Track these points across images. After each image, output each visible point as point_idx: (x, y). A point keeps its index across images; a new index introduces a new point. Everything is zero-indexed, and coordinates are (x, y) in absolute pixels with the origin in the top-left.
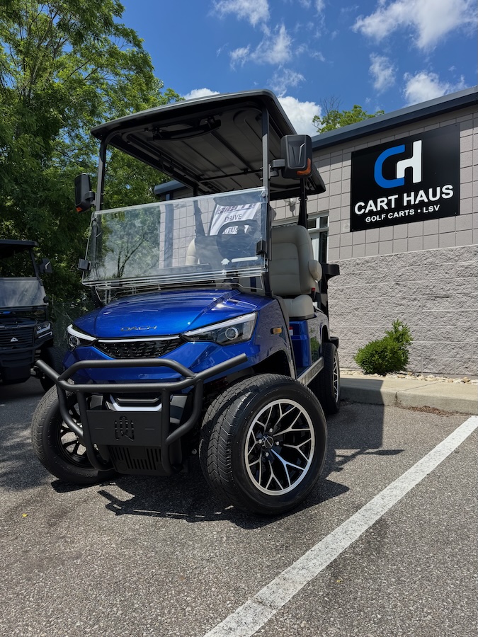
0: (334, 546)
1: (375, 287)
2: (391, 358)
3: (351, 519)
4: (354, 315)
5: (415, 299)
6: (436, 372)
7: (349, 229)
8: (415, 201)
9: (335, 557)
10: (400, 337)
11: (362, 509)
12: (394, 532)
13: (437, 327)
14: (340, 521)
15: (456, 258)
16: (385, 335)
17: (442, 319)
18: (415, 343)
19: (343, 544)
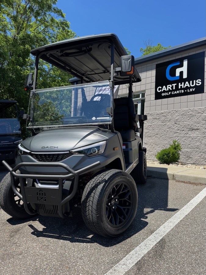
0: (139, 253)
1: (165, 125)
2: (172, 157)
3: (149, 238)
4: (156, 137)
5: (183, 130)
6: (192, 163)
7: (154, 98)
8: (184, 86)
9: (140, 259)
10: (176, 147)
11: (155, 233)
12: (169, 246)
13: (193, 143)
14: (144, 239)
15: (202, 112)
16: (170, 146)
17: (195, 140)
18: (183, 150)
19: (144, 252)
